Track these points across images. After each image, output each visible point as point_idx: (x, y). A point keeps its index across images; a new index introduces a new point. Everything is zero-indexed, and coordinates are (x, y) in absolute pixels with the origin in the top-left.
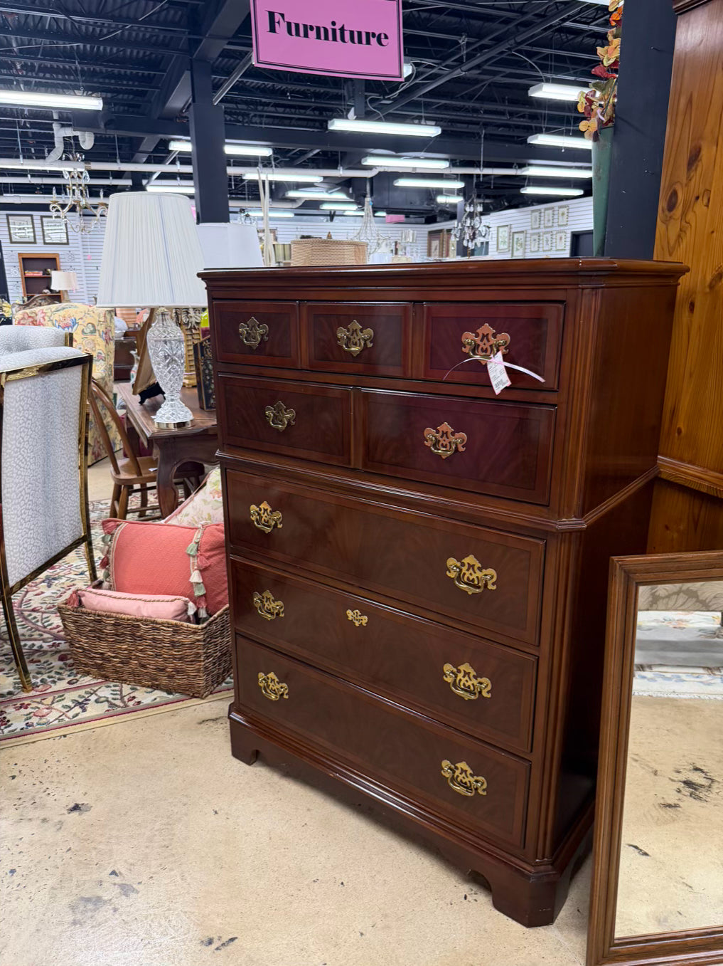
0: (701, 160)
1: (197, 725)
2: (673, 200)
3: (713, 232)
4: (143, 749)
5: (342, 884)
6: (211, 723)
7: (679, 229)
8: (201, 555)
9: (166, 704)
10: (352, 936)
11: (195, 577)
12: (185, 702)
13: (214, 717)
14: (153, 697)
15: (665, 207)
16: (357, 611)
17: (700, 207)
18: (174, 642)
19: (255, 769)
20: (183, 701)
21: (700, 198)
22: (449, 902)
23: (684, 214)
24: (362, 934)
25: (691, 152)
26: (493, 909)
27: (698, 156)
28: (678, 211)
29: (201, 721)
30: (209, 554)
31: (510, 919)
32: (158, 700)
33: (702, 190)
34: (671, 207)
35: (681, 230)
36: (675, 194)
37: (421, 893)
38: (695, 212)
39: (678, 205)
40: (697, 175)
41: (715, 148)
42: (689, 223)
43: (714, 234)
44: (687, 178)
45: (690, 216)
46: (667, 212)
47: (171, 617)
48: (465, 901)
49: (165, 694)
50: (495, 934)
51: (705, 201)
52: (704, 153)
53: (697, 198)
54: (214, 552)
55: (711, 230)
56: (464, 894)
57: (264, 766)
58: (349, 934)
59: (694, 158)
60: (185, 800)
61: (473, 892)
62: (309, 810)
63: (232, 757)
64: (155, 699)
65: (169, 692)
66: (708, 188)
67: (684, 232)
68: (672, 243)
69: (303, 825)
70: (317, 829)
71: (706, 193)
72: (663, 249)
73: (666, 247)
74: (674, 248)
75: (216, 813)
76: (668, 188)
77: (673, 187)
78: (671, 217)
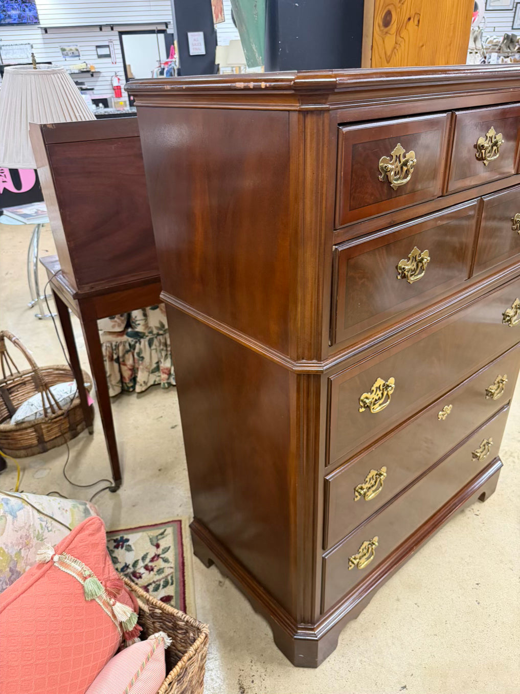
2: (388, 18)
5: (477, 584)
7: (394, 42)
8: (105, 581)
11: (125, 610)
15: (381, 24)
17: (412, 25)
19: (339, 644)
21: (412, 19)
22: (482, 524)
23: (398, 32)
26: (484, 503)
28: (394, 27)
30: (107, 570)
31: (490, 498)
33: (413, 13)
35: (396, 43)
36: (389, 13)
37: (477, 537)
38: (407, 30)
39: (392, 23)
42: (403, 38)
43: (424, 47)
44: (400, 2)
45: (404, 33)
46: (382, 28)
48: (480, 516)
51: (416, 22)
53: (409, 19)
54: (107, 564)
55: (421, 45)
56: (474, 515)
61: (472, 510)
62: (398, 600)
63: (317, 669)
66: (418, 12)
67: (400, 44)
68: (389, 53)
69: (416, 606)
70: (421, 595)
71: (416, 16)
72: (381, 58)
73: (383, 56)
74: (391, 57)
75: (405, 687)
76: (382, 8)
77: (387, 7)
78: (387, 33)
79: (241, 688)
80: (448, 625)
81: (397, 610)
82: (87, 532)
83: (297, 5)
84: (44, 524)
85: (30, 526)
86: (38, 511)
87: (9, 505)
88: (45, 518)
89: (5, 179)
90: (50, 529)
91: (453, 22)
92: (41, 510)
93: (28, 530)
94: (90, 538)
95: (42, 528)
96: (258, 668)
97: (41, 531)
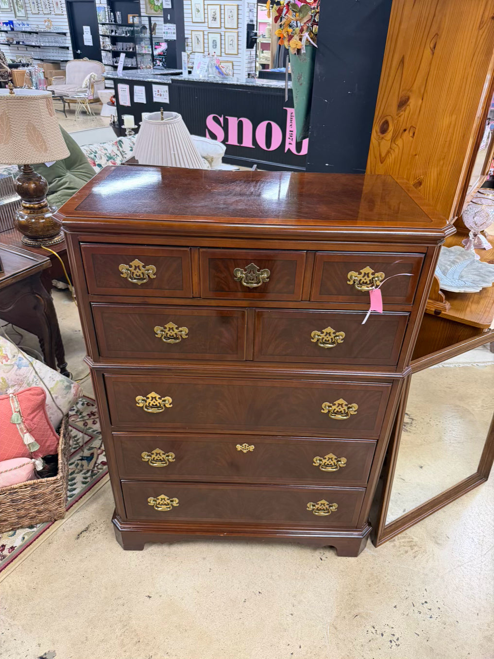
0: (409, 105)
1: (76, 541)
2: (385, 126)
3: (416, 155)
4: (52, 583)
5: (260, 593)
6: (84, 534)
7: (389, 147)
8: (26, 420)
9: (37, 538)
10: (288, 619)
11: (28, 439)
12: (50, 528)
13: (84, 528)
14: (21, 537)
15: (379, 130)
16: (245, 444)
17: (407, 136)
18: (34, 495)
19: (147, 550)
20: (48, 528)
21: (407, 131)
22: (316, 567)
23: (394, 139)
24: (292, 614)
25: (401, 98)
26: (337, 557)
27: (407, 102)
28: (389, 135)
29: (76, 536)
30: (32, 415)
31: (347, 557)
32: (26, 538)
33: (408, 126)
34: (384, 130)
35: (391, 148)
36: (386, 123)
37: (300, 571)
38: (403, 139)
39: (389, 131)
40: (405, 114)
41: (421, 101)
42: (397, 145)
43: (417, 156)
44: (397, 115)
45: (399, 142)
46: (379, 134)
47: (25, 479)
48: (323, 562)
49: (28, 530)
50: (347, 570)
51: (411, 134)
52: (412, 102)
53: (405, 130)
54: (35, 413)
55: (414, 154)
56: (319, 558)
57: (152, 545)
58: (286, 619)
59: (403, 103)
60: (120, 602)
61: (322, 554)
62: (204, 559)
63: (125, 551)
64: (24, 538)
65: (31, 527)
66: (414, 126)
67: (394, 150)
68: (383, 155)
69: (209, 570)
70: (219, 568)
71: (412, 128)
72: (375, 158)
73: (378, 156)
74: (385, 159)
75: (150, 597)
76: (380, 118)
77: (386, 118)
78: (383, 138)
79: (87, 528)
80: (211, 595)
81: (197, 562)
82: (30, 392)
83: (326, 101)
84: (35, 380)
85: (26, 377)
86: (36, 372)
87: (20, 362)
88: (38, 378)
89: (291, 142)
90: (37, 384)
91: (448, 139)
92: (38, 373)
93: (24, 378)
94: (31, 396)
95: (33, 381)
96: (103, 527)
97: (31, 382)
